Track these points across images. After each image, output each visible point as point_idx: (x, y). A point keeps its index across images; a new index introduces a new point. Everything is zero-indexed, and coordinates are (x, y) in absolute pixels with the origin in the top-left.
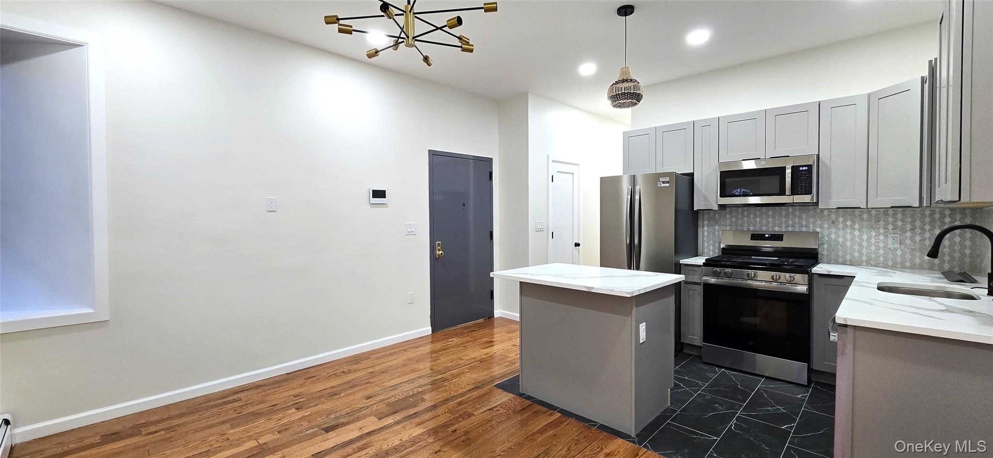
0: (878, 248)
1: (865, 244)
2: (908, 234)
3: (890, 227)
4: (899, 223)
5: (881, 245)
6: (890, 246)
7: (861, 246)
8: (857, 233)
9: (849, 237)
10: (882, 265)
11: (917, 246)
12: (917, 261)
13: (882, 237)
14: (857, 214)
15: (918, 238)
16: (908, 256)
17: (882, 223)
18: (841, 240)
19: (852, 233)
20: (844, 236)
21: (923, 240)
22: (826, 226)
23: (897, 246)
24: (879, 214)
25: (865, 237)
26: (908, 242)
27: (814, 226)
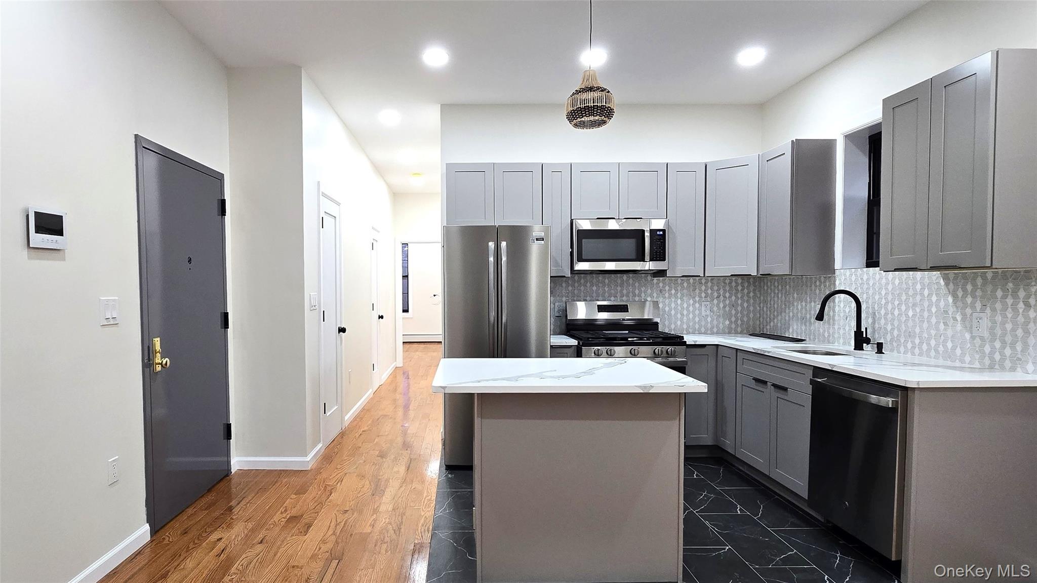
0: (694, 317)
1: (685, 312)
2: (715, 301)
3: (703, 295)
4: (709, 291)
5: (697, 312)
6: (704, 314)
7: (682, 315)
8: (679, 301)
9: (673, 305)
10: (697, 332)
11: (722, 312)
12: (721, 326)
13: (697, 305)
14: (679, 283)
15: (721, 305)
16: (715, 322)
17: (697, 291)
18: (667, 309)
19: (676, 302)
20: (670, 305)
21: (724, 307)
22: (655, 295)
23: (708, 312)
24: (695, 283)
25: (685, 305)
26: (715, 309)
27: (645, 295)
